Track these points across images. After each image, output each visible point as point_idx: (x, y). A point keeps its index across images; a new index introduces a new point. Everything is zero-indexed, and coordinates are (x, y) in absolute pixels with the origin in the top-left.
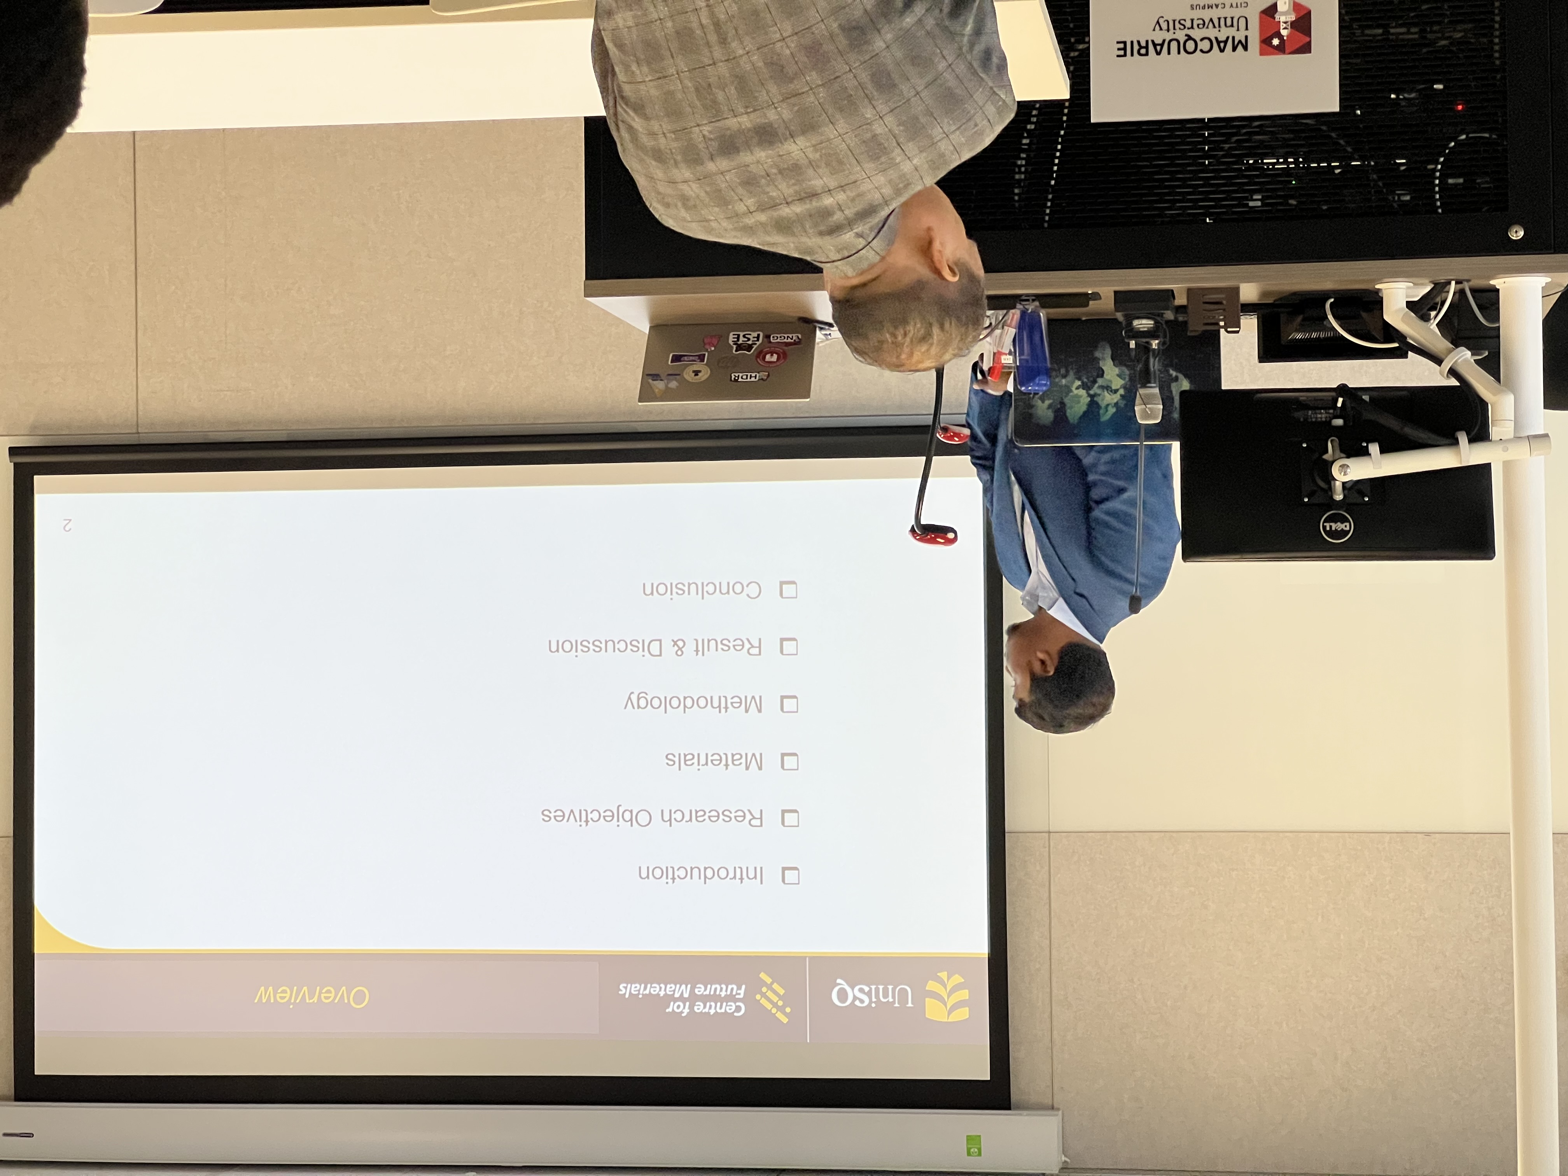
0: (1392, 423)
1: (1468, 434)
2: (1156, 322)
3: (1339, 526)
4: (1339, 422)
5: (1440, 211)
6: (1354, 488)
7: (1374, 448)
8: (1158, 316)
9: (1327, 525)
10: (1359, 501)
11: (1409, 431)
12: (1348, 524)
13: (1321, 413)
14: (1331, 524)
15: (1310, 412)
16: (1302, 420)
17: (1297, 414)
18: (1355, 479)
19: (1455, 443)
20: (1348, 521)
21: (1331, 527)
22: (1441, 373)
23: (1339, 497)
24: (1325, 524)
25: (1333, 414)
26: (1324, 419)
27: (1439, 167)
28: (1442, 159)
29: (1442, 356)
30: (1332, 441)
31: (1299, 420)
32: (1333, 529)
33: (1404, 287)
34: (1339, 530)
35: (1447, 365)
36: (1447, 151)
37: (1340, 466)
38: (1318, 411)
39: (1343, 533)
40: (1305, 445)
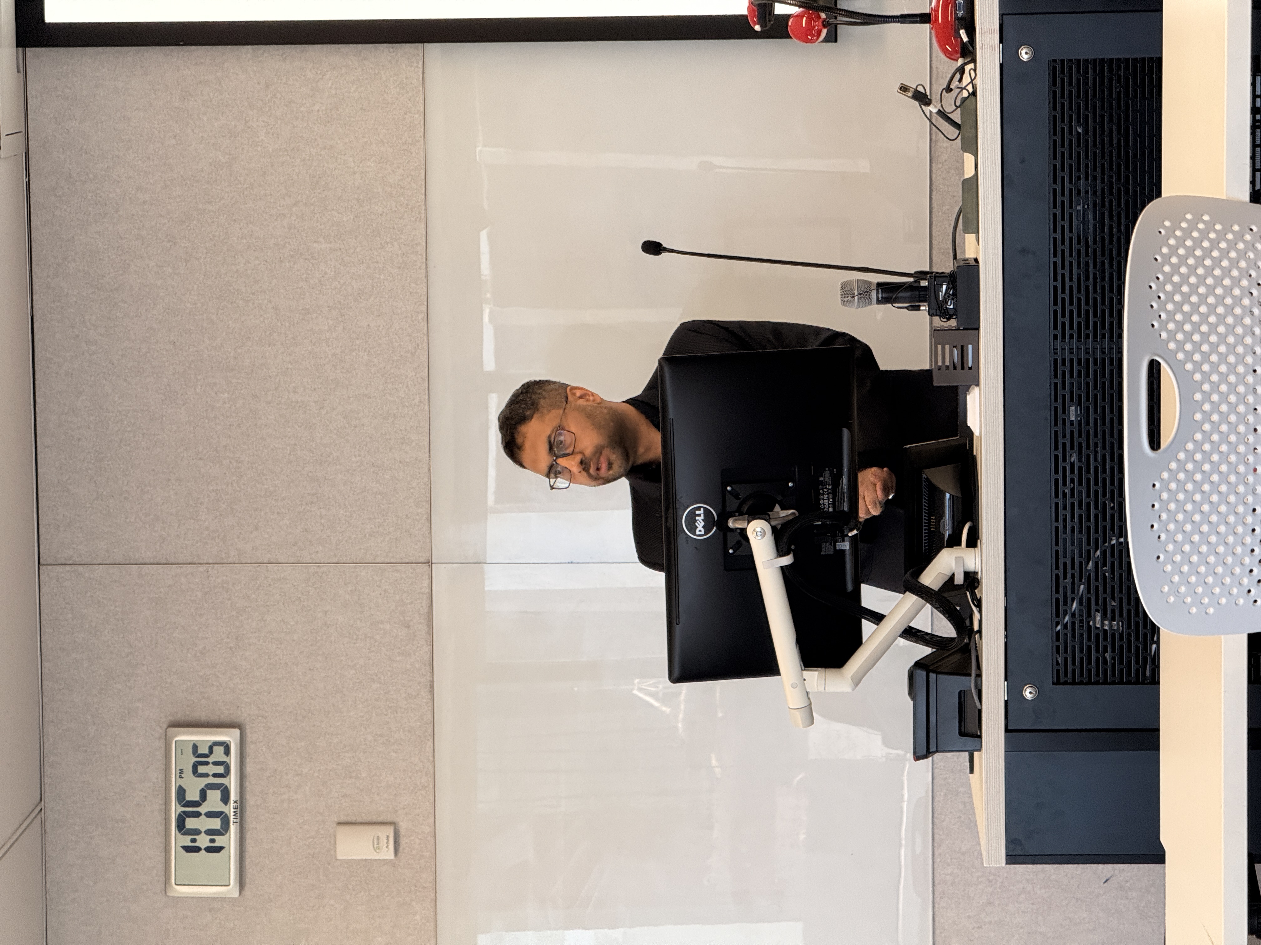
10: (729, 545)
14: (702, 515)
15: (830, 487)
24: (702, 509)
34: (696, 524)
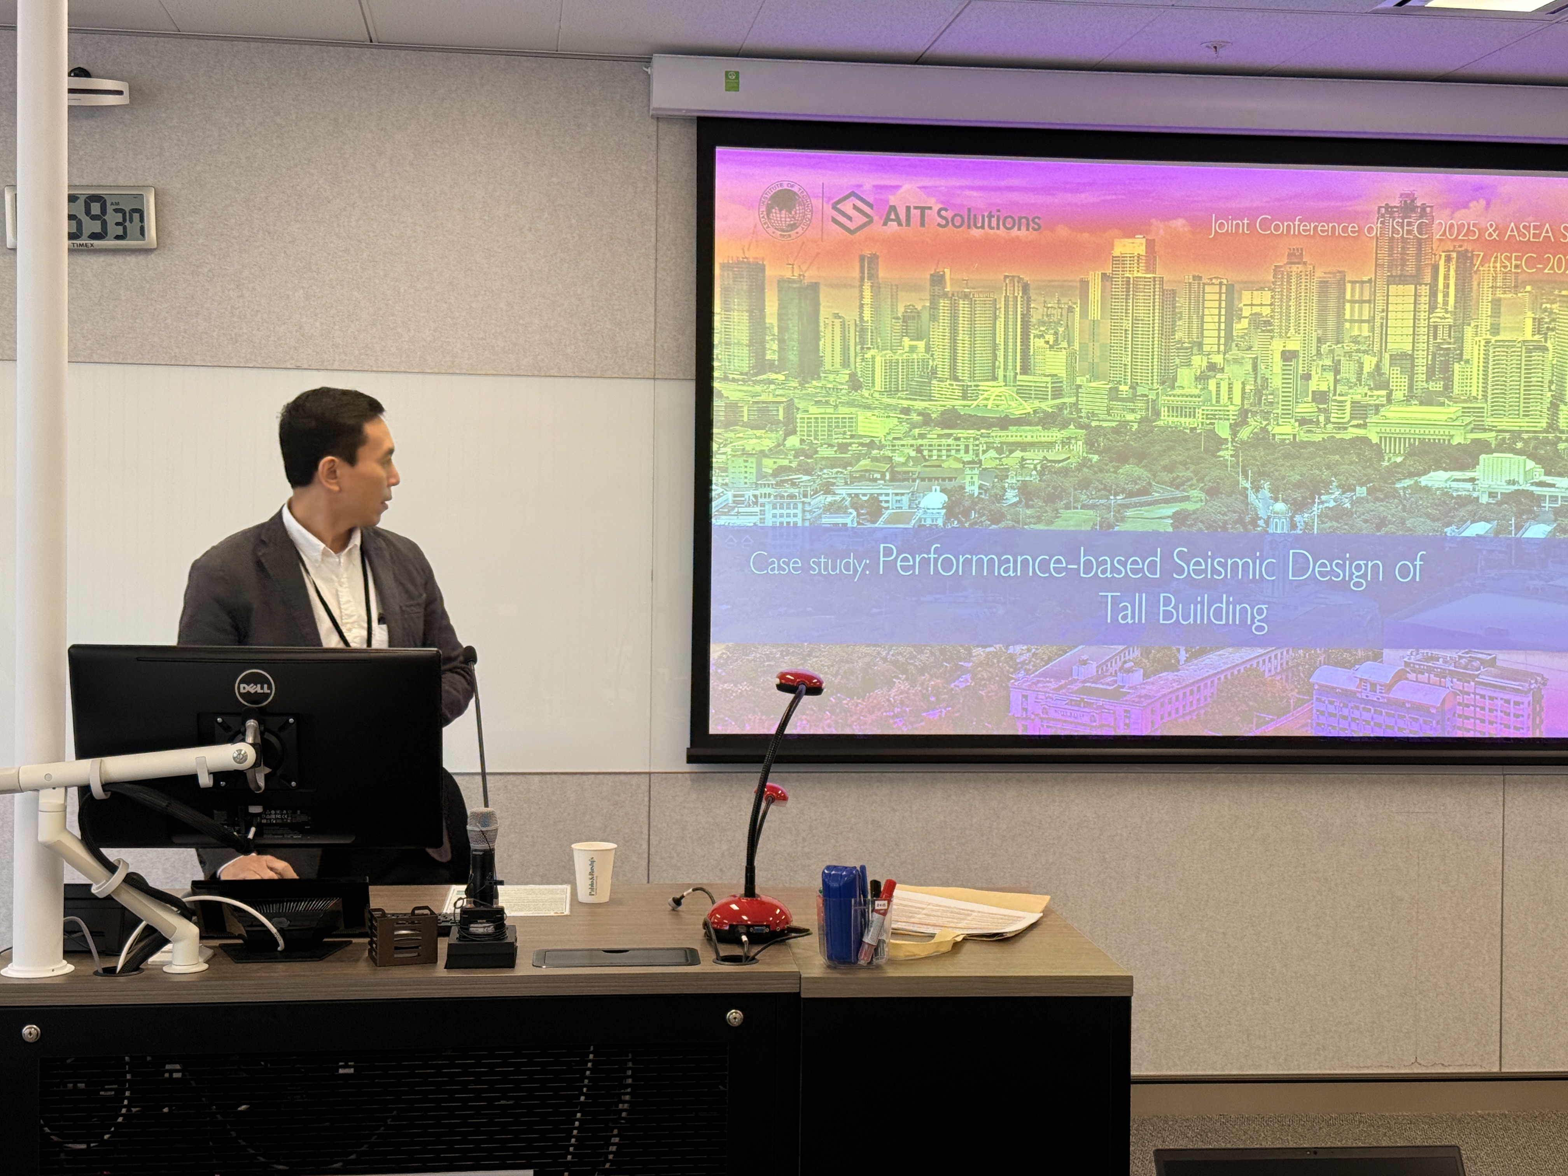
0: (183, 813)
1: (91, 794)
2: (468, 929)
3: (252, 689)
4: (255, 809)
5: (127, 1059)
6: (234, 735)
7: (205, 781)
8: (464, 937)
9: (266, 690)
11: (159, 801)
12: (242, 691)
13: (276, 819)
16: (299, 812)
17: (304, 818)
18: (229, 745)
19: (106, 786)
20: (241, 694)
21: (262, 688)
22: (127, 865)
23: (251, 723)
25: (262, 819)
26: (273, 812)
27: (124, 1111)
28: (120, 1119)
29: (126, 887)
30: (259, 788)
31: (301, 813)
32: (259, 686)
33: (174, 967)
35: (120, 875)
36: (113, 1129)
37: (246, 760)
38: (278, 821)
39: (247, 680)
40: (293, 784)
